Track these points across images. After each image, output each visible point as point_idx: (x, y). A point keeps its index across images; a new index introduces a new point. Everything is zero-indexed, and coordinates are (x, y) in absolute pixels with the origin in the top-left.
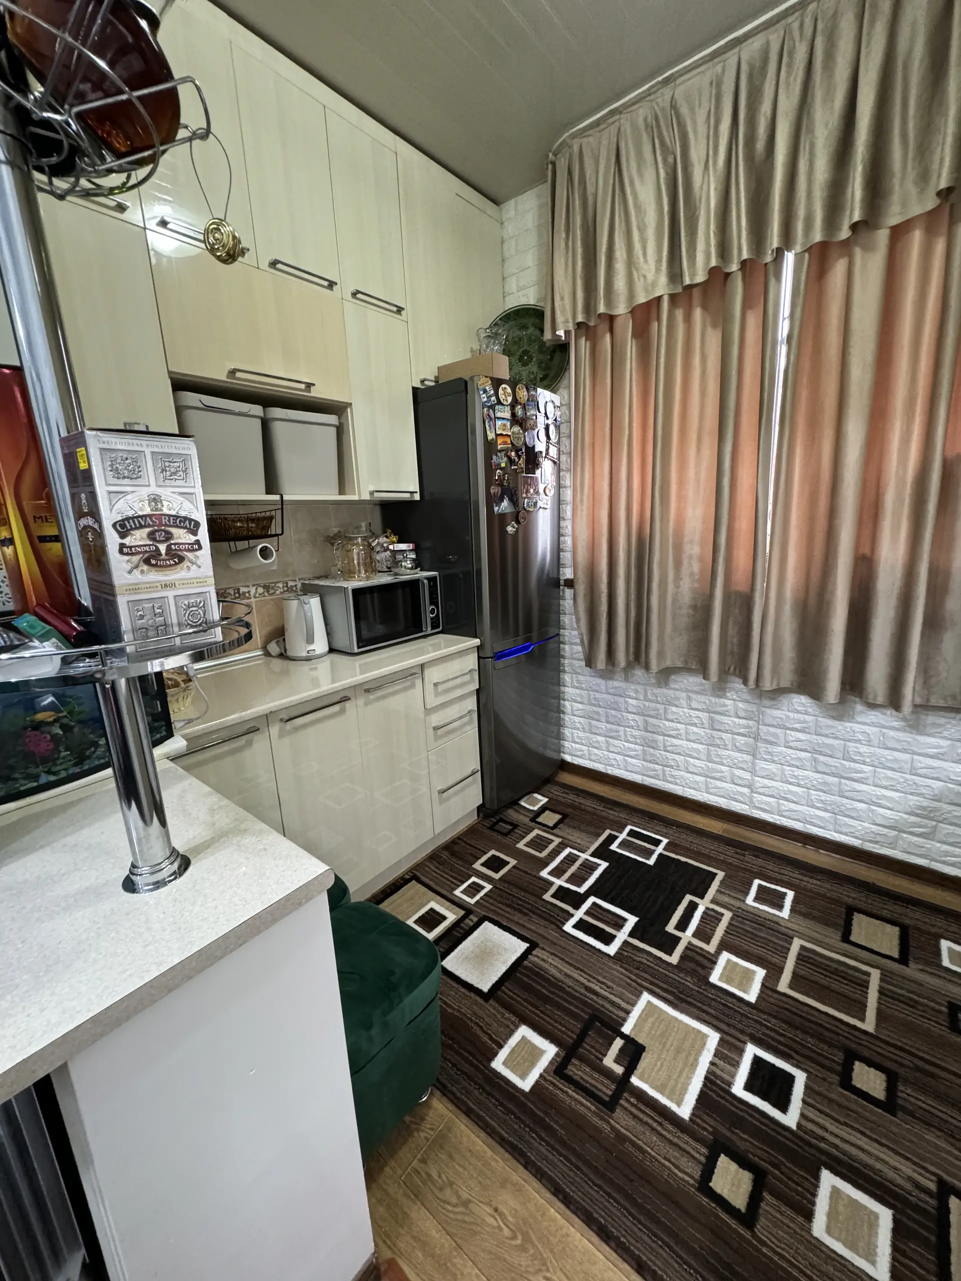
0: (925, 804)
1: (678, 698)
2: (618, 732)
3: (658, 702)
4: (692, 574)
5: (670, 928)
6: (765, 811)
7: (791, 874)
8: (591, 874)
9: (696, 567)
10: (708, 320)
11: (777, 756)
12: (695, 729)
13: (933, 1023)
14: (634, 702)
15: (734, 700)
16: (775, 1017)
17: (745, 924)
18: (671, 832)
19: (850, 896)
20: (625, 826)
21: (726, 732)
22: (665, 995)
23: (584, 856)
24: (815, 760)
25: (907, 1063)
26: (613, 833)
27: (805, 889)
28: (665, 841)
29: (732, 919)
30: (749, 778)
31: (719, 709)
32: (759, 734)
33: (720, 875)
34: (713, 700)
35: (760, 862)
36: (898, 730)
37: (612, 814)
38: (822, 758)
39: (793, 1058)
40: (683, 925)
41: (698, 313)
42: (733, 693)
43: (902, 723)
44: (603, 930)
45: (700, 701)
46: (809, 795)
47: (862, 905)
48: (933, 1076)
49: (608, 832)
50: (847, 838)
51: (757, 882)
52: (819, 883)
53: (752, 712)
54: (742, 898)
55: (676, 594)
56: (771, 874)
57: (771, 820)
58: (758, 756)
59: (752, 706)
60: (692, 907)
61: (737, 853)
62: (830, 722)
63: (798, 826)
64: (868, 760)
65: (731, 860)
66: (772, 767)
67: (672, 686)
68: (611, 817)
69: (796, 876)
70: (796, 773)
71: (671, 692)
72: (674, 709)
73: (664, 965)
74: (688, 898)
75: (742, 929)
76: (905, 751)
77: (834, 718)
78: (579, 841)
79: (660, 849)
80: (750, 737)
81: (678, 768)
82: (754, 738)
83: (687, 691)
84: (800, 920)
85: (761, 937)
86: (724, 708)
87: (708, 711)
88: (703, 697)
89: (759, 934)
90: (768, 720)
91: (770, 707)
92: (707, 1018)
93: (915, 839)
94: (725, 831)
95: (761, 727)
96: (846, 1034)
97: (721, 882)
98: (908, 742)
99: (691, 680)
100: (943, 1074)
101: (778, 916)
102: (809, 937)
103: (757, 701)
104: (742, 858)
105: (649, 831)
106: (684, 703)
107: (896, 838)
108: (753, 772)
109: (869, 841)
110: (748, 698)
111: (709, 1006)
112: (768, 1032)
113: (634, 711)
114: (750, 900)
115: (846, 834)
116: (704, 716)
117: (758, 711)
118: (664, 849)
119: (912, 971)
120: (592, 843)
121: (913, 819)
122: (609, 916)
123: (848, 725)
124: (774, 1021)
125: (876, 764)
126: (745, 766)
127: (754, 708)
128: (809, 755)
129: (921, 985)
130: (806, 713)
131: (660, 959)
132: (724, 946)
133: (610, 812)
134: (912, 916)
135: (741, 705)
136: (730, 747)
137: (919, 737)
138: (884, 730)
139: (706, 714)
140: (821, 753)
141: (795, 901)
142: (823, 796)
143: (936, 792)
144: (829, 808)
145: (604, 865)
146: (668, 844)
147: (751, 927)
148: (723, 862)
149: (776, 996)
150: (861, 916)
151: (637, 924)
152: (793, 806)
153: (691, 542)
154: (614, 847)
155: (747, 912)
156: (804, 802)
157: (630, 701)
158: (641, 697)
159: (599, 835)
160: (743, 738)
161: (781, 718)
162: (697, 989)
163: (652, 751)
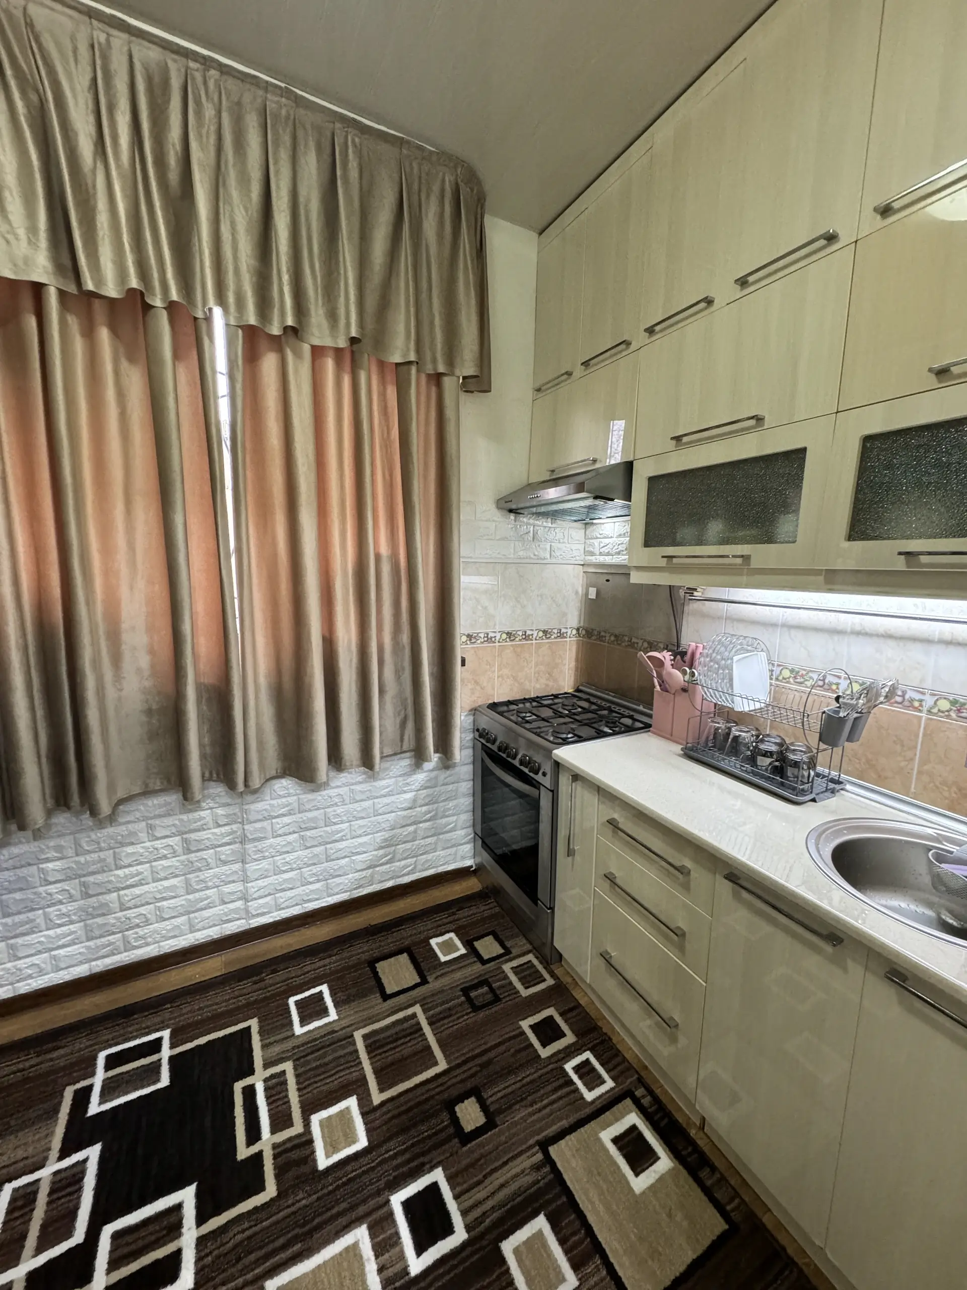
0: (387, 836)
1: (132, 834)
2: (33, 921)
3: (101, 850)
4: (139, 670)
5: (243, 1152)
6: (263, 914)
7: (313, 966)
8: (80, 1189)
9: (144, 661)
10: (122, 350)
11: (267, 851)
12: (164, 863)
13: (466, 1017)
14: (57, 865)
15: (211, 808)
16: (389, 1139)
17: (308, 1062)
18: (167, 1015)
19: (363, 950)
20: (95, 1058)
21: (207, 848)
22: (289, 1253)
23: (45, 1173)
24: (302, 837)
25: (474, 1069)
26: (79, 1086)
27: (332, 973)
28: (166, 1034)
29: (295, 1068)
30: (242, 888)
31: (194, 826)
32: (245, 836)
33: (254, 1024)
34: (184, 817)
35: (281, 975)
36: (361, 783)
37: (60, 1056)
38: (308, 833)
39: (423, 1164)
40: (253, 1135)
41: (104, 334)
42: (209, 801)
43: (364, 776)
44: (157, 1262)
45: (165, 825)
46: (301, 874)
47: (377, 954)
48: (489, 1062)
49: (69, 1093)
50: (338, 896)
51: (292, 1001)
52: (338, 957)
53: (235, 814)
54: (289, 1034)
55: (119, 699)
56: (298, 981)
57: (271, 920)
58: (248, 859)
59: (232, 807)
60: (249, 1092)
61: (255, 983)
62: (310, 796)
63: (296, 911)
64: (345, 818)
65: (254, 997)
66: (264, 864)
67: (121, 820)
68: (62, 1063)
69: (318, 964)
70: (288, 859)
71: (124, 828)
72: (130, 849)
73: (263, 1215)
74: (238, 1086)
75: (310, 1070)
76: (368, 798)
77: (313, 791)
78: (20, 1154)
79: (166, 1052)
80: (235, 843)
81: (147, 922)
82: (241, 842)
83: (145, 819)
84: (347, 1010)
85: (330, 1062)
86: (202, 822)
87: (181, 833)
88: (171, 819)
89: (326, 1060)
90: (252, 817)
91: (253, 802)
92: (343, 1221)
93: (385, 867)
94: (226, 964)
95: (246, 827)
96: (437, 1090)
97: (260, 1033)
98: (370, 790)
99: (150, 803)
100: (491, 1054)
101: (330, 1023)
102: (363, 1021)
103: (239, 801)
104: (262, 984)
105: (135, 1038)
106: (143, 836)
107: (372, 876)
108: (245, 880)
109: (355, 889)
110: (229, 801)
111: (337, 1202)
112: (395, 1162)
113: (63, 877)
114: (298, 1030)
115: (337, 894)
116: (175, 841)
117: (242, 810)
118: (173, 1046)
119: (434, 985)
120: (51, 1134)
121: (381, 852)
122: (151, 1228)
123: (324, 793)
124: (392, 1144)
125: (351, 819)
126: (235, 878)
127: (236, 810)
128: (296, 835)
129: (443, 991)
130: (289, 795)
131: (256, 1209)
132: (308, 1109)
133: (55, 1055)
134: (407, 934)
135: (220, 811)
136: (213, 864)
137: (376, 784)
138: (352, 787)
139: (178, 838)
140: (307, 829)
141: (333, 994)
142: (315, 869)
143: (392, 822)
144: (321, 877)
145: (93, 1153)
146: (172, 1036)
147: (316, 1059)
148: (248, 1005)
149: (378, 1114)
150: (381, 963)
151: (199, 1195)
152: (289, 894)
153: (133, 628)
154: (95, 1108)
155: (303, 1045)
156: (299, 884)
157: (50, 865)
158: (70, 852)
159: (56, 1110)
160: (228, 847)
161: (265, 810)
162: (315, 1197)
163: (100, 920)
